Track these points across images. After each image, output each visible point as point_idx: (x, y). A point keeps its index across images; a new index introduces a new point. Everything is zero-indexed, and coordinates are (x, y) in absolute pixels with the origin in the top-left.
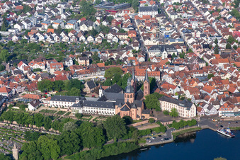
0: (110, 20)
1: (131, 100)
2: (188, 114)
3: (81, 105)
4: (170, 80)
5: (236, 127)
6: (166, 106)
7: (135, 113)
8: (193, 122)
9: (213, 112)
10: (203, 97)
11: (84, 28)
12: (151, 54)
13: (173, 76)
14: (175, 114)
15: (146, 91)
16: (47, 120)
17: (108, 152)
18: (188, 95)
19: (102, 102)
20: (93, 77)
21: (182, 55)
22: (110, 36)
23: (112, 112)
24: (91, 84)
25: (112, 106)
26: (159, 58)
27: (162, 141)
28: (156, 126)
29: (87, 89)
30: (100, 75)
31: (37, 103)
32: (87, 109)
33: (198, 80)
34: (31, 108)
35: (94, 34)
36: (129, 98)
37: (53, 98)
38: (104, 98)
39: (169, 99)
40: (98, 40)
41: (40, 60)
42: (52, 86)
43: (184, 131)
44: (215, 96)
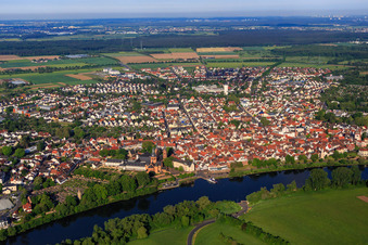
0: (150, 113)
1: (155, 161)
2: (190, 169)
3: (125, 165)
4: (181, 149)
5: (218, 177)
6: (176, 165)
7: (157, 169)
8: (193, 174)
9: (205, 168)
10: (200, 158)
11: (133, 117)
12: (172, 133)
13: (183, 146)
14: (181, 169)
15: (165, 156)
17: (138, 194)
18: (191, 157)
19: (138, 163)
20: (135, 147)
21: (191, 134)
22: (148, 122)
23: (144, 169)
24: (132, 151)
25: (143, 165)
26: (176, 135)
27: (172, 186)
28: (169, 177)
29: (130, 155)
30: (139, 146)
31: (98, 164)
32: (128, 167)
33: (198, 148)
34: (94, 166)
35: (139, 121)
36: (153, 160)
37: (109, 161)
38: (139, 160)
39: (179, 160)
40: (141, 125)
41: (103, 138)
42: (109, 153)
43: (187, 180)
44: (207, 158)
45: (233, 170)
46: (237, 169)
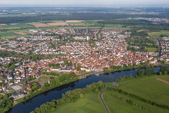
0: (60, 48)
1: (74, 68)
2: (88, 71)
3: (61, 70)
4: (81, 63)
5: (100, 73)
6: (82, 69)
7: (75, 71)
9: (94, 70)
10: (90, 66)
11: (54, 50)
12: (73, 56)
14: (85, 71)
15: (77, 66)
16: (53, 73)
18: (86, 66)
21: (81, 56)
22: (61, 52)
23: (70, 71)
24: (61, 64)
26: (76, 57)
27: (83, 78)
28: (81, 74)
29: (61, 66)
30: (62, 62)
31: (49, 70)
32: (63, 71)
33: (87, 62)
35: (57, 52)
37: (53, 68)
38: (66, 68)
39: (82, 67)
40: (59, 53)
41: (46, 59)
43: (88, 75)
44: (93, 66)
45: (104, 71)
46: (106, 70)
